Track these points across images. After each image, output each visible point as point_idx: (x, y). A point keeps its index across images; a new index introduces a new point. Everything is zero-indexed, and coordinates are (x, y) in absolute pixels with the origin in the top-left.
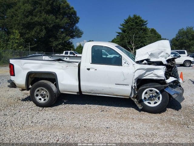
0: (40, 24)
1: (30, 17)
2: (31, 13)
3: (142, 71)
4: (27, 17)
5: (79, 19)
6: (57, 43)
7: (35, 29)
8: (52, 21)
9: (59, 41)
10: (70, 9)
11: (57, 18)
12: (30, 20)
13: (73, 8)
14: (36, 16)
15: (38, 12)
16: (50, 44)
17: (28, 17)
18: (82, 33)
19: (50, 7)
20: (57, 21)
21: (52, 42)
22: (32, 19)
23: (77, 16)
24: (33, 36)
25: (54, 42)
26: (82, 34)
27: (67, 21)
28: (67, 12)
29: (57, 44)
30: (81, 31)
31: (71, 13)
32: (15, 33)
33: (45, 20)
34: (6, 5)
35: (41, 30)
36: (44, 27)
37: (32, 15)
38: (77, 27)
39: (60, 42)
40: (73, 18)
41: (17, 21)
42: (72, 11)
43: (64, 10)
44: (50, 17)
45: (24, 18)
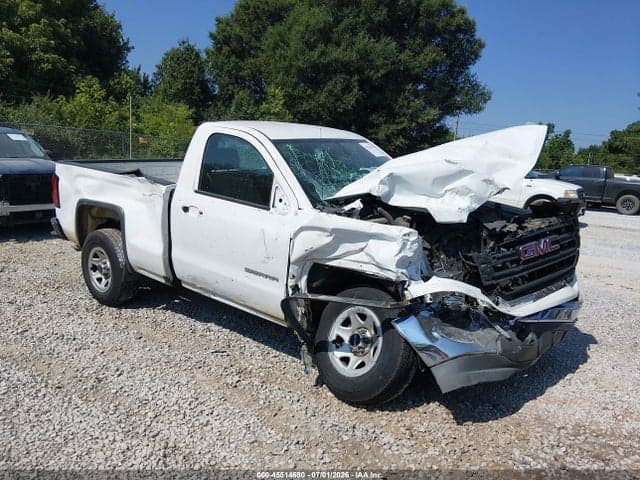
0: (346, 68)
1: (321, 47)
2: (325, 35)
3: (319, 235)
4: (312, 47)
5: (482, 46)
6: (393, 127)
7: (329, 86)
8: (385, 59)
9: (397, 123)
10: (453, 16)
11: (402, 48)
12: (319, 57)
13: (463, 12)
14: (338, 44)
15: (344, 31)
16: (371, 131)
17: (316, 47)
18: (485, 97)
19: (385, 12)
20: (402, 56)
21: (378, 126)
22: (323, 53)
23: (476, 38)
24: (323, 106)
25: (383, 127)
26: (485, 101)
27: (434, 55)
28: (440, 25)
29: (393, 133)
30: (484, 88)
31: (453, 28)
32: (274, 96)
33: (365, 55)
34: (268, 14)
35: (347, 89)
36: (356, 77)
37: (328, 41)
38: (473, 76)
39: (404, 125)
40: (461, 44)
41: (285, 60)
42: (458, 20)
43: (430, 20)
44: (379, 47)
45: (303, 53)
